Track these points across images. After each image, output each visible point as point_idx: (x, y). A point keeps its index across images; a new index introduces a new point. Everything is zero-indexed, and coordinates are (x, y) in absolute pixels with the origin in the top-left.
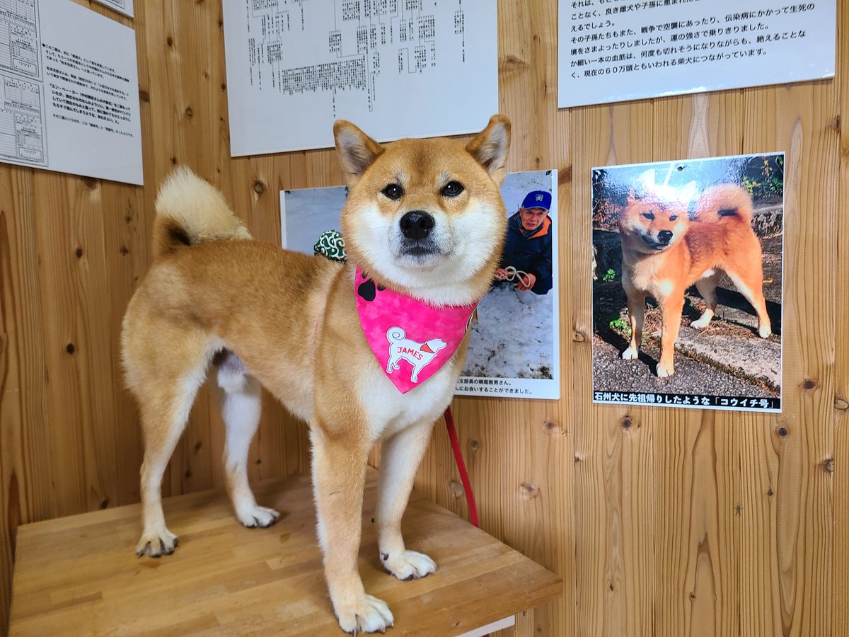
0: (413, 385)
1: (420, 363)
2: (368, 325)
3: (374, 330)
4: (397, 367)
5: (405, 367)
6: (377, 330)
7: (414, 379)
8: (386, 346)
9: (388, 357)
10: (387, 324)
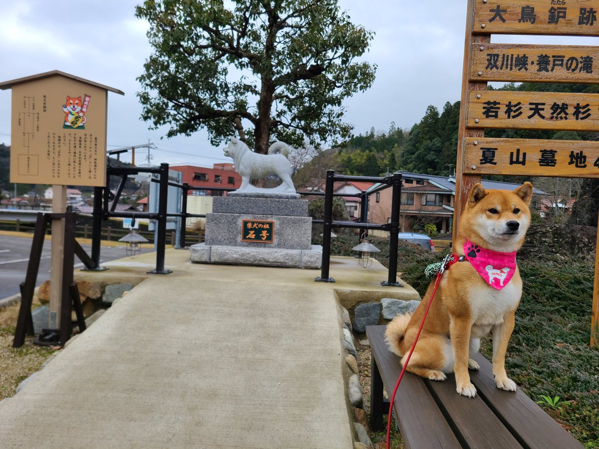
0: (502, 287)
1: (502, 277)
2: (477, 267)
3: (480, 267)
4: (493, 281)
5: (497, 281)
6: (481, 268)
7: (502, 284)
8: (487, 274)
9: (488, 278)
10: (485, 264)
